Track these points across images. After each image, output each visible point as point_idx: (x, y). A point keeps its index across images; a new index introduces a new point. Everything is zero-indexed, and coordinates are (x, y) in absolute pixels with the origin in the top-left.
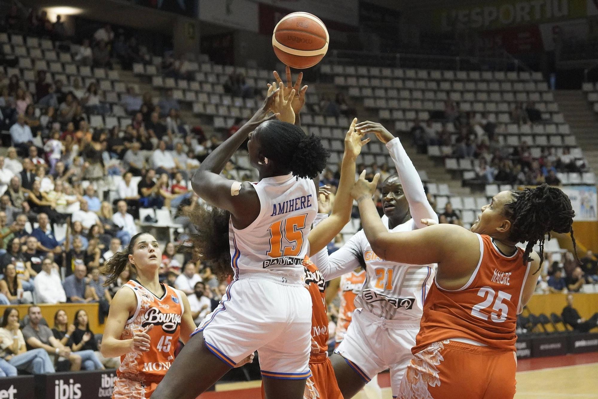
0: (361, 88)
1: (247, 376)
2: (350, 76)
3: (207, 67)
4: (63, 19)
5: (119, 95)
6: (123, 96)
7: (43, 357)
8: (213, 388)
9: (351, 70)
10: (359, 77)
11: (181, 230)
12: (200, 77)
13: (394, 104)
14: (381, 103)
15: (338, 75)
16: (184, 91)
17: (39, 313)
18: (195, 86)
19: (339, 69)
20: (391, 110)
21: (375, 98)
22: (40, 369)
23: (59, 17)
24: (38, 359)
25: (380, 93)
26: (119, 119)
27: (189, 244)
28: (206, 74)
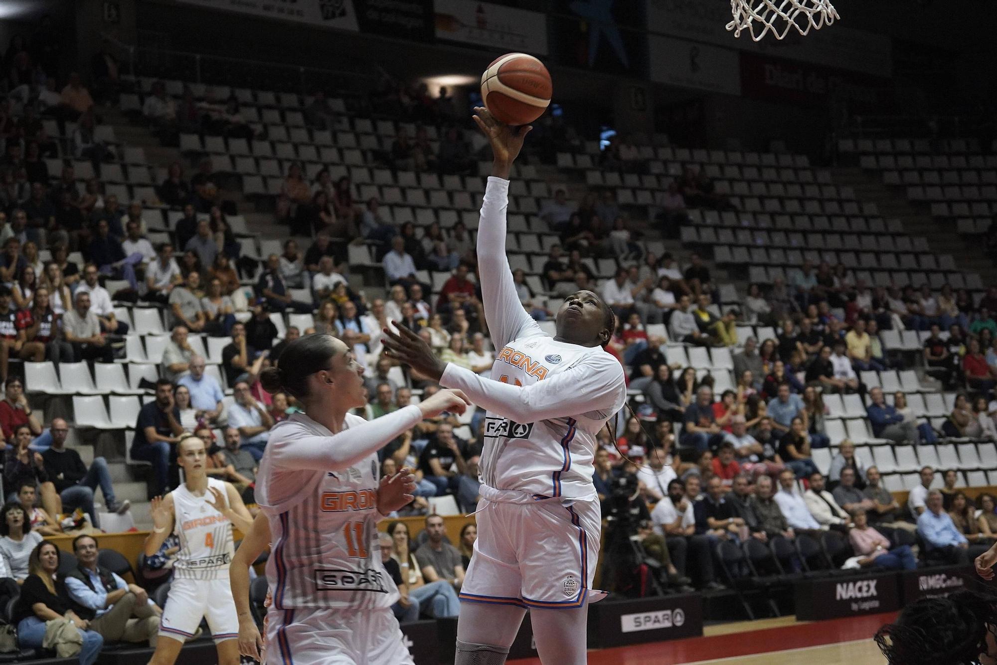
0: (901, 171)
1: (750, 613)
2: (884, 154)
3: (666, 153)
4: (449, 94)
5: (538, 201)
6: (544, 203)
7: (447, 593)
8: (700, 633)
9: (885, 145)
10: (897, 154)
11: (640, 398)
12: (656, 168)
13: (953, 193)
14: (935, 193)
15: (865, 154)
16: (634, 190)
17: (440, 525)
18: (650, 181)
19: (866, 145)
20: (950, 203)
21: (924, 185)
22: (443, 610)
23: (443, 90)
24: (439, 597)
25: (933, 177)
26: (540, 237)
27: (653, 419)
28: (665, 163)
